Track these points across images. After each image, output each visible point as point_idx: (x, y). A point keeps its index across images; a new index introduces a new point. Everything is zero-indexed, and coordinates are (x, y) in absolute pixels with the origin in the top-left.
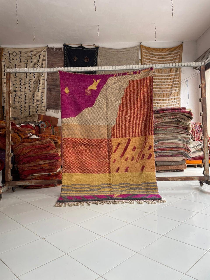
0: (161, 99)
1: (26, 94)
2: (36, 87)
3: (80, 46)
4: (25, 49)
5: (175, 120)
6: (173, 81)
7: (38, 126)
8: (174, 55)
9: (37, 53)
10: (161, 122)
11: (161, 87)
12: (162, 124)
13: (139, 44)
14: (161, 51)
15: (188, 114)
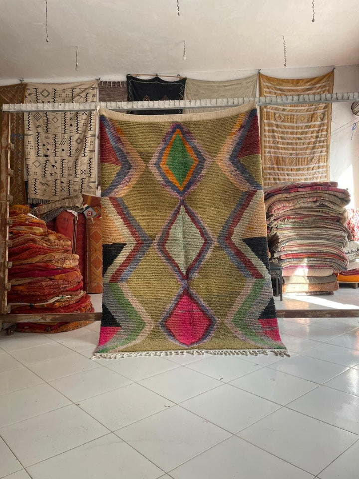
0: (295, 167)
1: (64, 160)
2: (81, 150)
3: (154, 77)
4: (62, 85)
5: (317, 204)
6: (317, 137)
7: (83, 214)
8: (318, 91)
9: (83, 92)
10: (292, 207)
11: (295, 147)
12: (294, 210)
13: (256, 72)
14: (295, 83)
15: (340, 194)
